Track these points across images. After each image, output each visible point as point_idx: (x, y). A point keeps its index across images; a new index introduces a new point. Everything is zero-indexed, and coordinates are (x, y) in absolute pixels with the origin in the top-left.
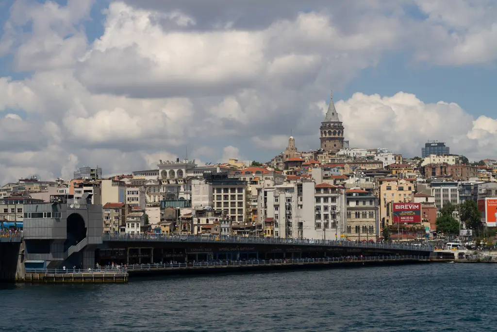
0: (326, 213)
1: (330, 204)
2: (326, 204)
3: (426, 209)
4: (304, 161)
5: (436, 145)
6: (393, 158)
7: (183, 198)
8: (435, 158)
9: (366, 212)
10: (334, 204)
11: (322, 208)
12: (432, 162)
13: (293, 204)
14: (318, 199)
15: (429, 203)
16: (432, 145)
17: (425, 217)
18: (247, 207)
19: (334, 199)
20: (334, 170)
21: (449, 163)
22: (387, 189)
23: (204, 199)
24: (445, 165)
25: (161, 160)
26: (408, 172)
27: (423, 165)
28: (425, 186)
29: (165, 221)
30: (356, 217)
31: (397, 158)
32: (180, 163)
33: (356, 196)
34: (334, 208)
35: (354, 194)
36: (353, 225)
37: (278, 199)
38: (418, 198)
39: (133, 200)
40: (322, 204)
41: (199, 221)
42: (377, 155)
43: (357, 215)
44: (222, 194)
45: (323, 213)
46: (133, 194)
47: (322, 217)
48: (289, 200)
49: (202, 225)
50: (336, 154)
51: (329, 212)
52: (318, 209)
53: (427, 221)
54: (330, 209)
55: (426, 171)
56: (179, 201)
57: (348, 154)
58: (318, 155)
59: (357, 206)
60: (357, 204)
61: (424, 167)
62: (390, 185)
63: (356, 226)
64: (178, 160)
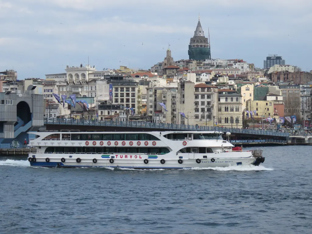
0: (203, 107)
1: (206, 100)
2: (203, 100)
3: (277, 106)
4: (179, 68)
5: (275, 58)
6: (248, 67)
7: (85, 96)
8: (279, 67)
9: (233, 107)
10: (209, 100)
11: (200, 103)
12: (276, 70)
13: (178, 100)
14: (197, 97)
15: (278, 101)
16: (271, 58)
17: (275, 112)
18: (139, 102)
19: (209, 97)
20: (204, 75)
21: (290, 71)
22: (246, 90)
23: (106, 96)
24: (287, 73)
25: (68, 66)
26: (260, 77)
27: (269, 72)
28: (275, 87)
29: (75, 113)
30: (226, 111)
31: (250, 66)
32: (83, 68)
33: (226, 94)
34: (209, 103)
35: (224, 93)
36: (223, 117)
37: (166, 95)
38: (270, 97)
39: (48, 96)
40: (200, 100)
41: (102, 112)
42: (235, 64)
43: (226, 109)
44: (119, 92)
45: (200, 107)
46: (48, 91)
47: (200, 110)
48: (174, 97)
49: (104, 116)
50: (203, 63)
51: (205, 107)
52: (197, 103)
53: (277, 115)
54: (206, 104)
55: (272, 77)
56: (82, 98)
57: (212, 63)
58: (189, 64)
59: (226, 102)
60: (226, 100)
61: (271, 74)
62: (248, 87)
63: (225, 118)
64: (81, 66)
